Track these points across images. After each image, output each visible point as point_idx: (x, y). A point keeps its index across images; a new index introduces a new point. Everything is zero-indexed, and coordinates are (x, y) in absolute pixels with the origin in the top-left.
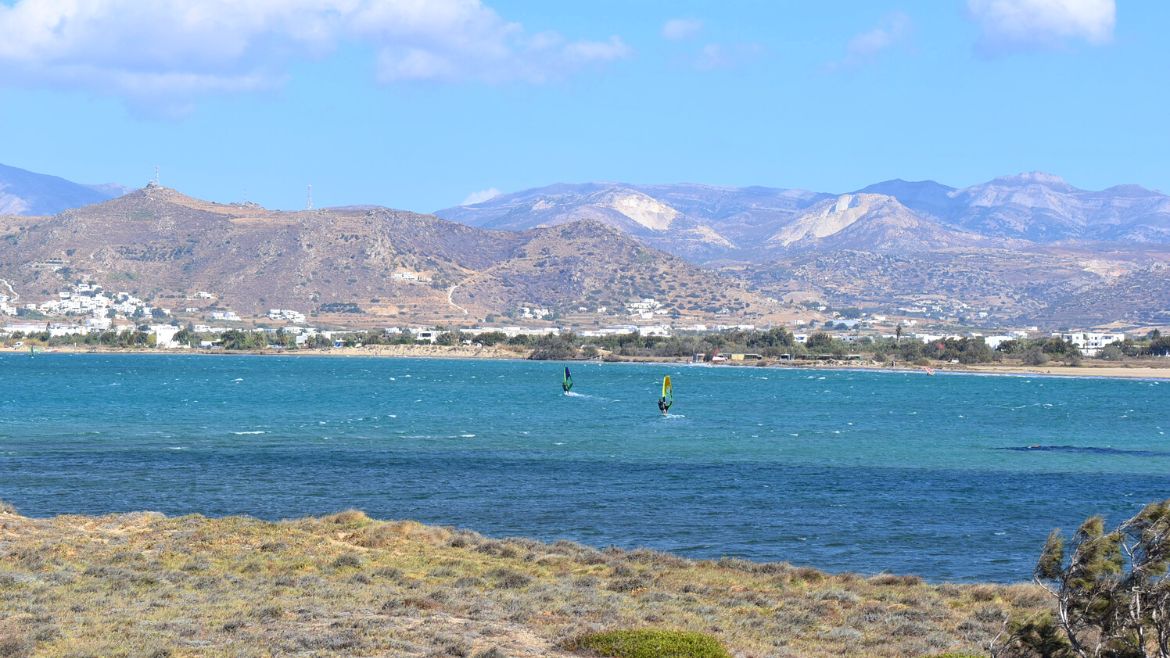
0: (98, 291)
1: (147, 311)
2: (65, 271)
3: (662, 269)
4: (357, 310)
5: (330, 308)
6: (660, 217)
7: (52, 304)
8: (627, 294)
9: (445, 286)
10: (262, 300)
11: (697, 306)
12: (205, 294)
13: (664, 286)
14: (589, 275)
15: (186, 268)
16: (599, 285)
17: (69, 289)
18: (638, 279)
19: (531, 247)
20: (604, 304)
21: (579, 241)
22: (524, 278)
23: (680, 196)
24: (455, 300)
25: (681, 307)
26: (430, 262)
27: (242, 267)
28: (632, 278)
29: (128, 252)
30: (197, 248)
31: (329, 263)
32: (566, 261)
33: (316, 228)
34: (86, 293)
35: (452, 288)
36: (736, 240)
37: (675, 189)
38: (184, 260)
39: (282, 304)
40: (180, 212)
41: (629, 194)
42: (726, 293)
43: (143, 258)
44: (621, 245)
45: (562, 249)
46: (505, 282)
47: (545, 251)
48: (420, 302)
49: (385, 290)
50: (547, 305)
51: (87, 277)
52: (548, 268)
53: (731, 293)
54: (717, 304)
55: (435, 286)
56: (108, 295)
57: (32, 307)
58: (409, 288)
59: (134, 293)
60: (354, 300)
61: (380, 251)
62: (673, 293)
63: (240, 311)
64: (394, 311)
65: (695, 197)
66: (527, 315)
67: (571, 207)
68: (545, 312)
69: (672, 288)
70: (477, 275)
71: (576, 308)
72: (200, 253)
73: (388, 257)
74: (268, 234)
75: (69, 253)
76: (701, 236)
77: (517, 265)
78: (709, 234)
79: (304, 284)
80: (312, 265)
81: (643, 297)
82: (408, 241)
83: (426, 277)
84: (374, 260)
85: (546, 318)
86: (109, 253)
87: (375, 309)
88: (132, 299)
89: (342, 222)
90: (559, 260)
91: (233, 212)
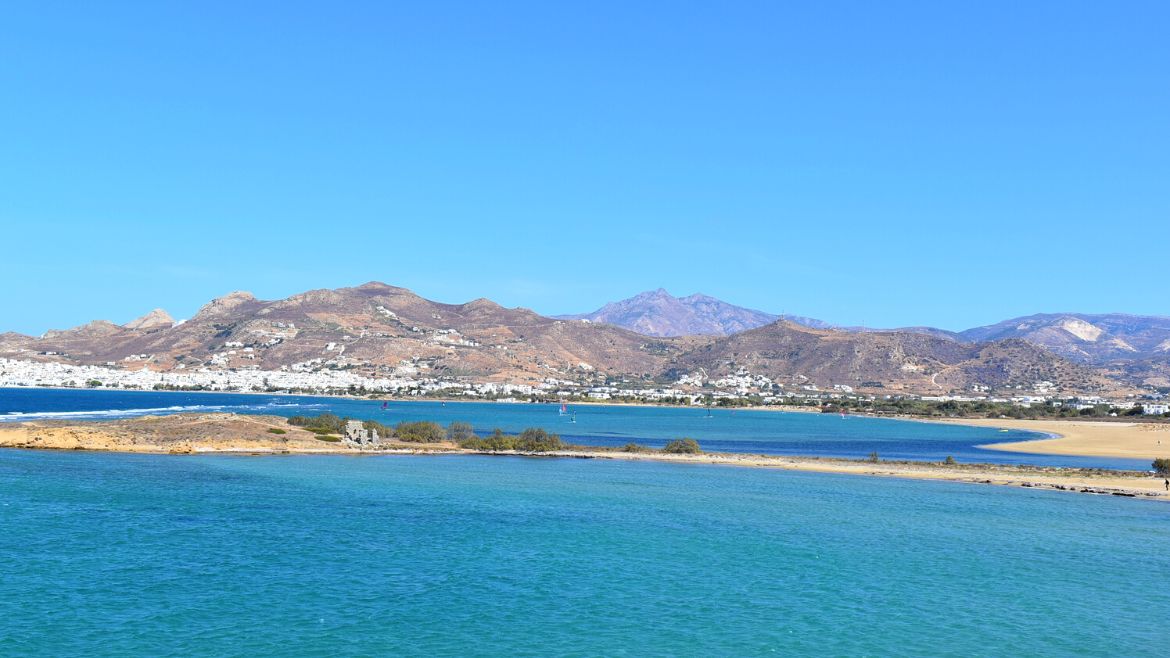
0: (747, 374)
1: (771, 385)
2: (732, 364)
3: (1056, 365)
4: (881, 386)
5: (867, 384)
6: (1091, 333)
7: (723, 381)
8: (1034, 379)
9: (931, 373)
10: (831, 380)
11: (1074, 386)
12: (802, 376)
13: (1056, 374)
14: (1012, 368)
15: (794, 363)
16: (1018, 374)
17: (733, 373)
18: (1041, 371)
19: (983, 353)
20: (1020, 384)
21: (1011, 349)
22: (977, 369)
23: (1112, 321)
24: (935, 381)
25: (1065, 386)
26: (925, 361)
27: (823, 363)
28: (1038, 370)
29: (765, 355)
30: (800, 353)
31: (868, 361)
32: (1002, 360)
33: (863, 342)
34: (740, 376)
35: (935, 375)
36: (1139, 347)
37: (1109, 316)
38: (794, 358)
39: (842, 382)
40: (793, 333)
41: (1073, 320)
42: (1092, 379)
43: (773, 357)
44: (1034, 351)
45: (1000, 354)
46: (966, 371)
47: (991, 355)
48: (915, 382)
49: (897, 374)
50: (988, 384)
51: (743, 367)
52: (991, 364)
53: (1095, 379)
54: (1085, 385)
55: (925, 373)
56: (752, 377)
57: (712, 382)
58: (911, 375)
59: (766, 376)
60: (880, 380)
61: (897, 354)
62: (1061, 379)
63: (819, 386)
64: (901, 387)
65: (1121, 322)
66: (976, 389)
67: (1039, 328)
68: (986, 388)
69: (1061, 376)
70: (950, 368)
71: (1004, 386)
72: (802, 355)
73: (901, 358)
74: (837, 345)
75: (735, 355)
76: (1116, 344)
77: (974, 362)
78: (1121, 344)
79: (854, 372)
80: (859, 362)
81: (1043, 380)
82: (913, 349)
83: (921, 368)
84: (893, 359)
85: (986, 391)
86: (756, 355)
87: (892, 385)
88: (764, 379)
89: (877, 339)
90: (998, 360)
91: (823, 333)
